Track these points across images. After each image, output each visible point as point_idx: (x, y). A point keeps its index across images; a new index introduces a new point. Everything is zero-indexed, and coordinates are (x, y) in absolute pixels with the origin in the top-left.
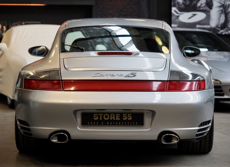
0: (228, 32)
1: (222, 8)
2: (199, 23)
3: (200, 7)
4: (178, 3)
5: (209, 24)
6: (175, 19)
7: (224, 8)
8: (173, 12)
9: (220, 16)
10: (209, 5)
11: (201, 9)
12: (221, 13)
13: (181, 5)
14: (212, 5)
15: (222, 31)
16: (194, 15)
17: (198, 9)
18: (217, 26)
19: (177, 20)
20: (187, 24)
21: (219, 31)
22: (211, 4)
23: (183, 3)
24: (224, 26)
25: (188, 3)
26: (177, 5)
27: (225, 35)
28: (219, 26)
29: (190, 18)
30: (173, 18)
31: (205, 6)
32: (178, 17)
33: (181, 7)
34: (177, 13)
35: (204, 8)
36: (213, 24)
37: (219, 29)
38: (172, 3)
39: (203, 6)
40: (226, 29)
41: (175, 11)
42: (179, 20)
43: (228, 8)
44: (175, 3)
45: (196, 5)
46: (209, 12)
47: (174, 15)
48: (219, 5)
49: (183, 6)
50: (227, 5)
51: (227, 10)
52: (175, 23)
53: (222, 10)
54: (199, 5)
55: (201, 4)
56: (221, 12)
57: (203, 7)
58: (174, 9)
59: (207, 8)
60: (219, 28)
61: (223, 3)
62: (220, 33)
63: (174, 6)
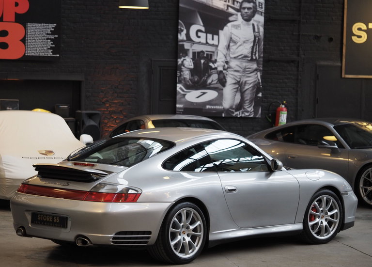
0: (244, 114)
1: (237, 86)
2: (210, 103)
3: (210, 84)
4: (185, 78)
5: (221, 104)
6: (180, 98)
7: (239, 86)
8: (178, 89)
9: (235, 95)
10: (222, 81)
11: (212, 86)
12: (237, 92)
13: (189, 82)
14: (226, 82)
15: (238, 113)
16: (204, 93)
17: (208, 87)
18: (231, 107)
19: (183, 99)
20: (195, 104)
21: (233, 113)
22: (224, 80)
23: (190, 79)
24: (240, 107)
25: (196, 79)
26: (183, 81)
27: (241, 117)
28: (234, 107)
29: (198, 97)
30: (178, 97)
31: (217, 83)
32: (185, 95)
33: (188, 83)
34: (183, 91)
35: (216, 86)
36: (227, 104)
37: (234, 111)
38: (178, 78)
39: (213, 82)
40: (242, 110)
41: (181, 89)
42: (186, 99)
43: (245, 85)
44: (180, 79)
45: (206, 81)
46: (222, 89)
47: (180, 93)
48: (234, 81)
49: (190, 82)
50: (244, 82)
51: (244, 88)
52: (180, 103)
53: (237, 88)
54: (209, 81)
55: (212, 81)
56: (236, 90)
57: (214, 84)
58: (179, 86)
59: (219, 86)
60: (233, 109)
61: (239, 80)
62: (234, 115)
63: (180, 82)
